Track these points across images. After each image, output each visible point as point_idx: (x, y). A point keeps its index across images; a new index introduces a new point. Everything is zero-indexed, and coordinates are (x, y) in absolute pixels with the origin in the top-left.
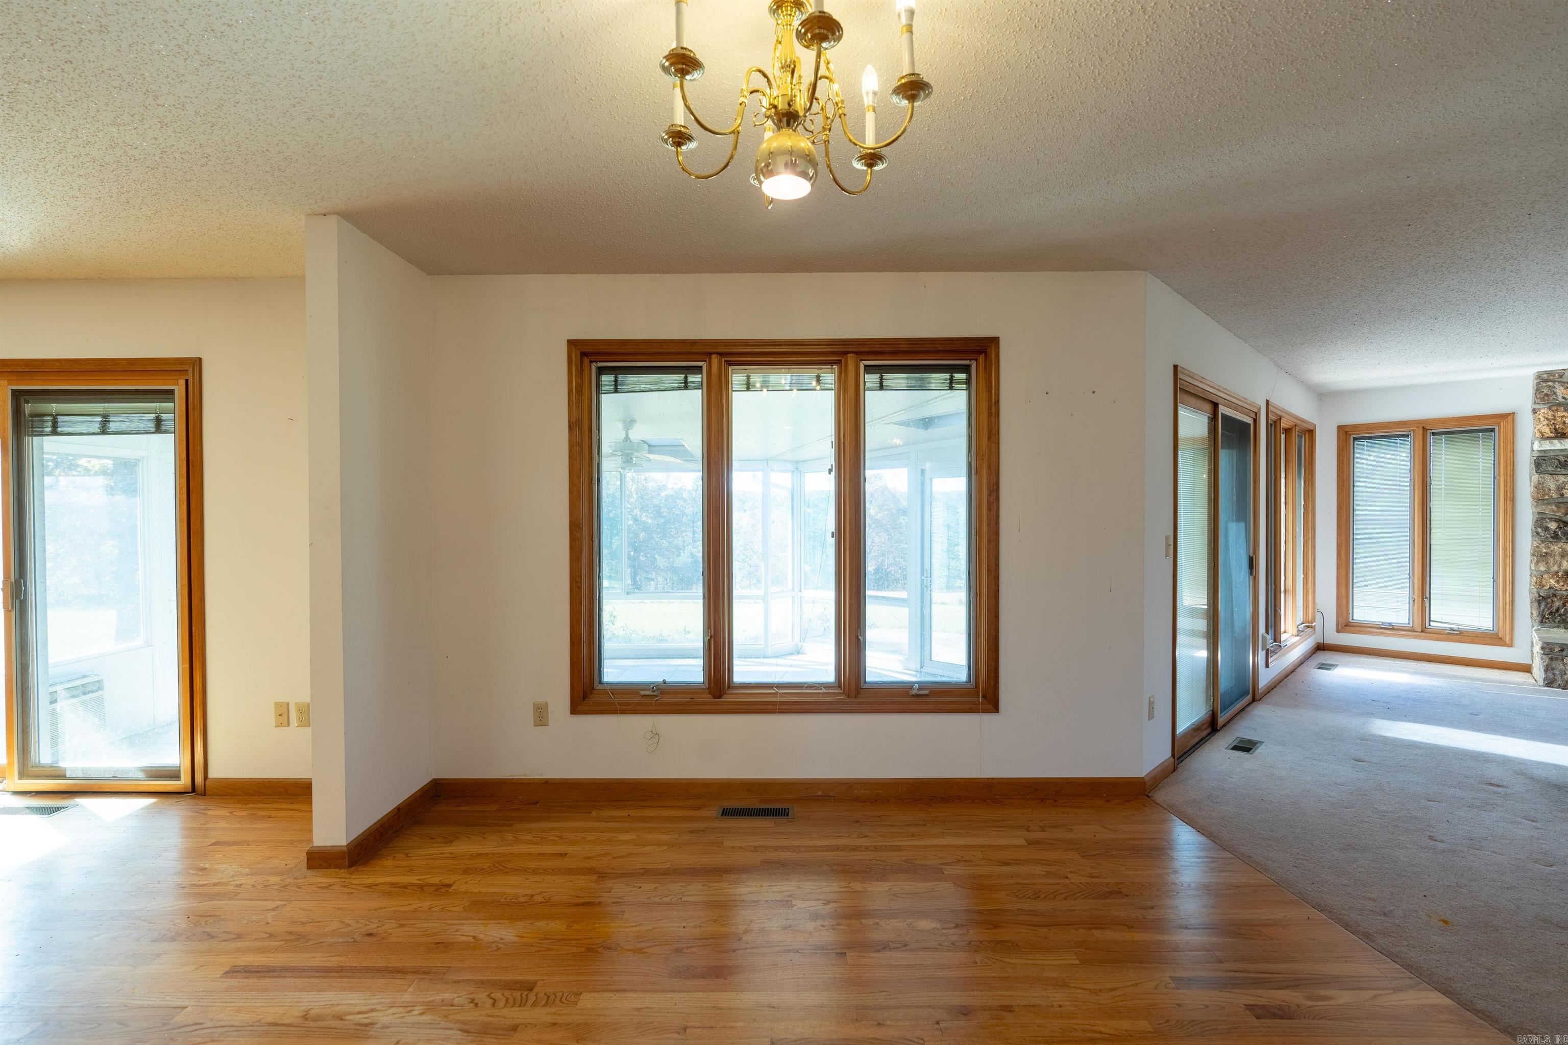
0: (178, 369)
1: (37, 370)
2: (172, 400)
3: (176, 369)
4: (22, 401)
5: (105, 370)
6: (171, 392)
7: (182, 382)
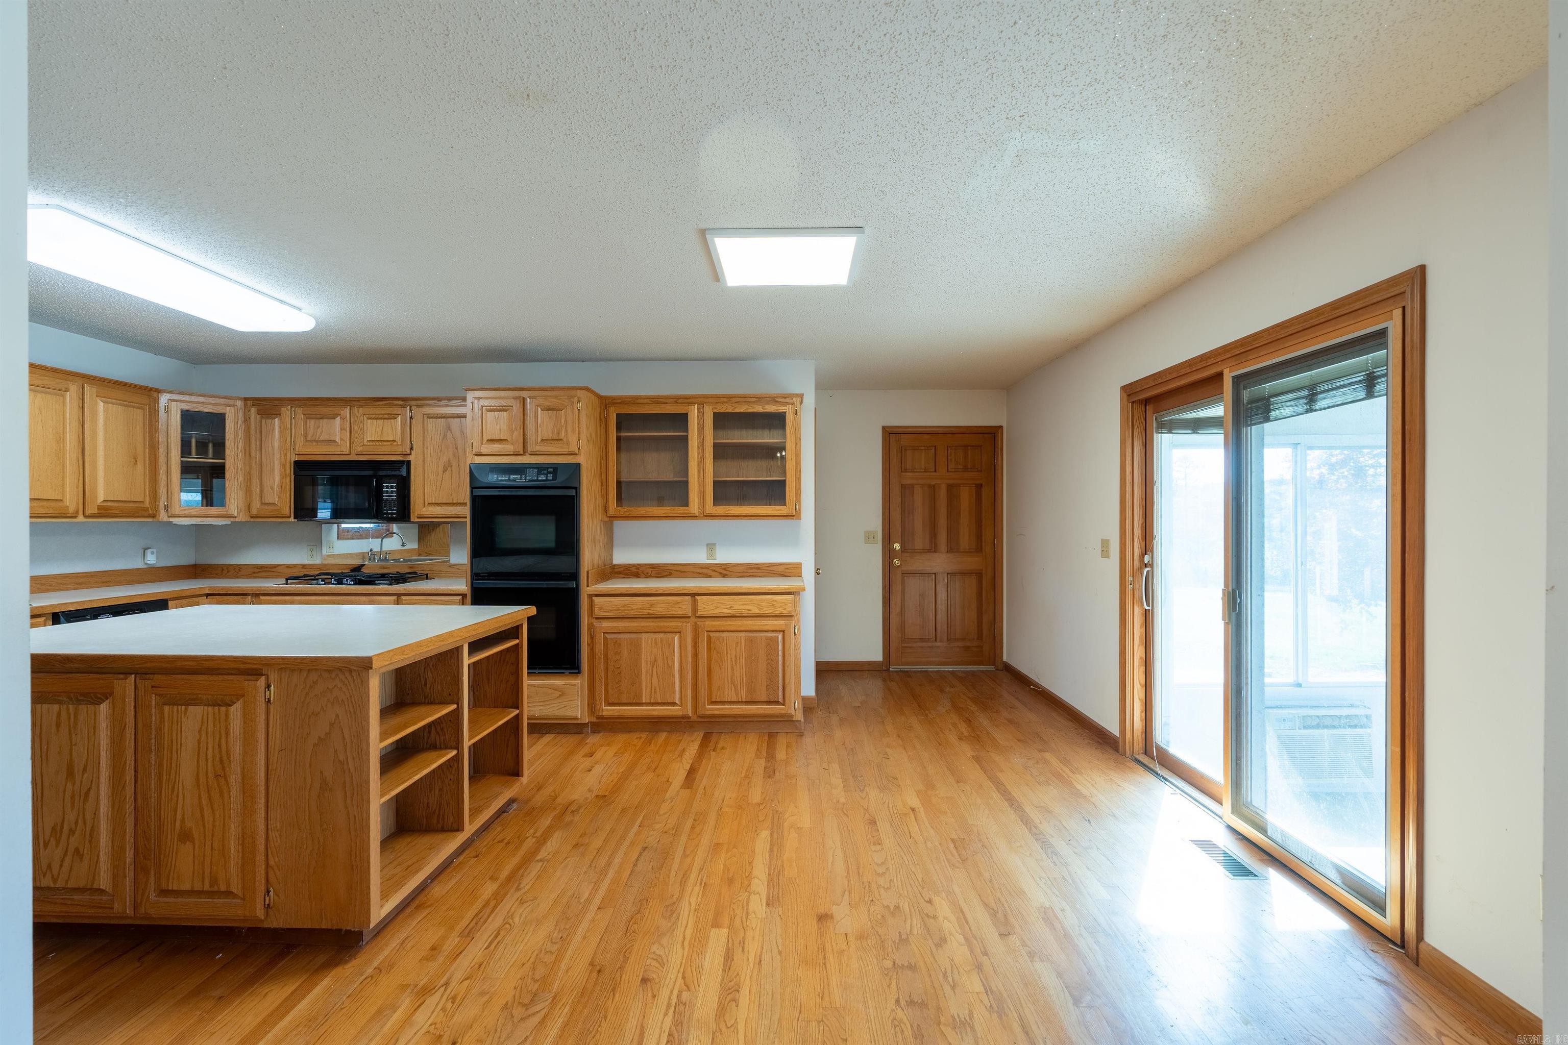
0: (1392, 294)
1: (1249, 348)
2: (1384, 346)
3: (1389, 295)
4: (1241, 386)
5: (1309, 326)
6: (1383, 333)
7: (1398, 313)
